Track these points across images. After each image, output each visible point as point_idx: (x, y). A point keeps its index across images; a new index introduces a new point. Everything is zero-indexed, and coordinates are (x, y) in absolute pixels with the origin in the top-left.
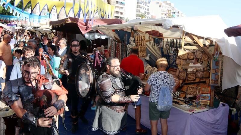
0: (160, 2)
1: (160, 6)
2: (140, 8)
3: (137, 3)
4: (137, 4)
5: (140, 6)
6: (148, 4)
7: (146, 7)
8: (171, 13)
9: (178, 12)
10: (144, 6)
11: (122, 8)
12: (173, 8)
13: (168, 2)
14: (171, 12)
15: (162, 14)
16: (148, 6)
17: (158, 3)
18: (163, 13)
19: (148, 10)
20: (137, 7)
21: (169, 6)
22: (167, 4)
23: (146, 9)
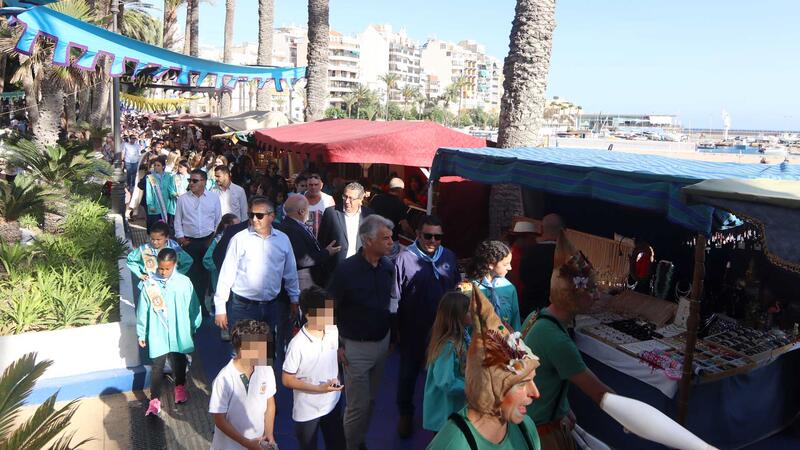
0: (450, 43)
1: (448, 54)
2: (398, 60)
3: (390, 50)
4: (388, 53)
5: (395, 56)
6: (416, 52)
7: (412, 58)
8: (476, 67)
9: (495, 65)
10: (408, 55)
11: (354, 63)
12: (482, 55)
13: (472, 42)
14: (476, 65)
15: (454, 71)
16: (419, 56)
17: (443, 46)
18: (455, 67)
19: (418, 63)
20: (390, 60)
21: (470, 52)
22: (469, 47)
23: (411, 62)
